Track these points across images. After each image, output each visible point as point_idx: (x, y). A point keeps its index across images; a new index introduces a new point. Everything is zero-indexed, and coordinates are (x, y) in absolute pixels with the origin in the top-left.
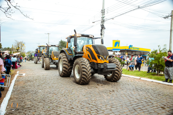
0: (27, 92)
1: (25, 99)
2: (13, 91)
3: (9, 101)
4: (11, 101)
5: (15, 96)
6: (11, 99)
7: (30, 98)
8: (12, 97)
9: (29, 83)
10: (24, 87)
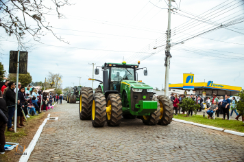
0: (57, 143)
1: (52, 153)
2: (39, 141)
3: (32, 153)
4: (35, 153)
5: (40, 148)
6: (34, 151)
7: (59, 151)
8: (37, 148)
9: (61, 131)
10: (53, 136)
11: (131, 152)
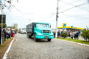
0: (18, 48)
1: (16, 52)
2: (11, 48)
5: (12, 50)
6: (9, 51)
7: (19, 51)
8: (10, 51)
9: (19, 44)
10: (16, 46)
11: (45, 51)
